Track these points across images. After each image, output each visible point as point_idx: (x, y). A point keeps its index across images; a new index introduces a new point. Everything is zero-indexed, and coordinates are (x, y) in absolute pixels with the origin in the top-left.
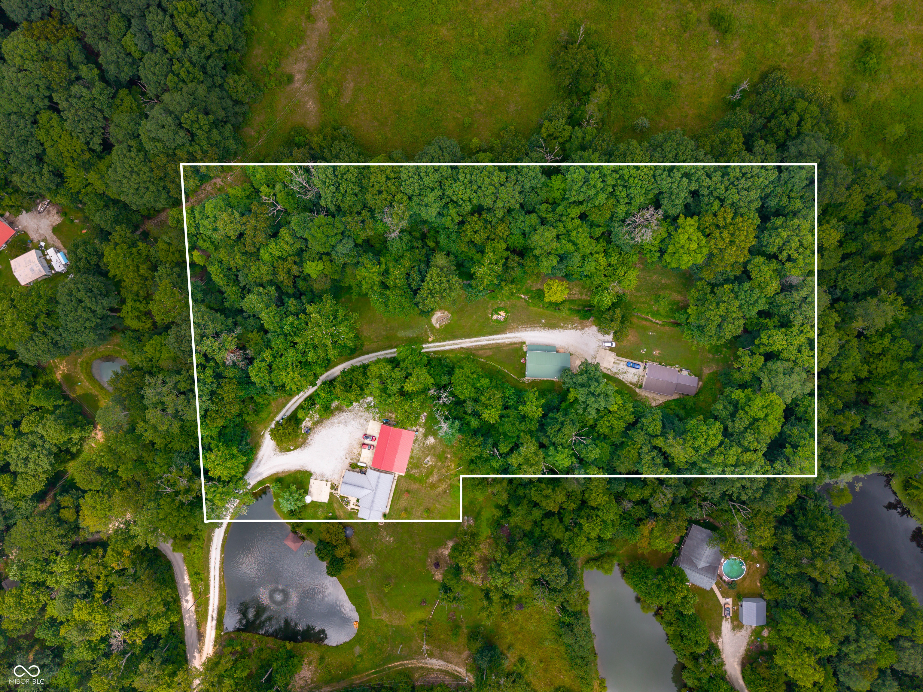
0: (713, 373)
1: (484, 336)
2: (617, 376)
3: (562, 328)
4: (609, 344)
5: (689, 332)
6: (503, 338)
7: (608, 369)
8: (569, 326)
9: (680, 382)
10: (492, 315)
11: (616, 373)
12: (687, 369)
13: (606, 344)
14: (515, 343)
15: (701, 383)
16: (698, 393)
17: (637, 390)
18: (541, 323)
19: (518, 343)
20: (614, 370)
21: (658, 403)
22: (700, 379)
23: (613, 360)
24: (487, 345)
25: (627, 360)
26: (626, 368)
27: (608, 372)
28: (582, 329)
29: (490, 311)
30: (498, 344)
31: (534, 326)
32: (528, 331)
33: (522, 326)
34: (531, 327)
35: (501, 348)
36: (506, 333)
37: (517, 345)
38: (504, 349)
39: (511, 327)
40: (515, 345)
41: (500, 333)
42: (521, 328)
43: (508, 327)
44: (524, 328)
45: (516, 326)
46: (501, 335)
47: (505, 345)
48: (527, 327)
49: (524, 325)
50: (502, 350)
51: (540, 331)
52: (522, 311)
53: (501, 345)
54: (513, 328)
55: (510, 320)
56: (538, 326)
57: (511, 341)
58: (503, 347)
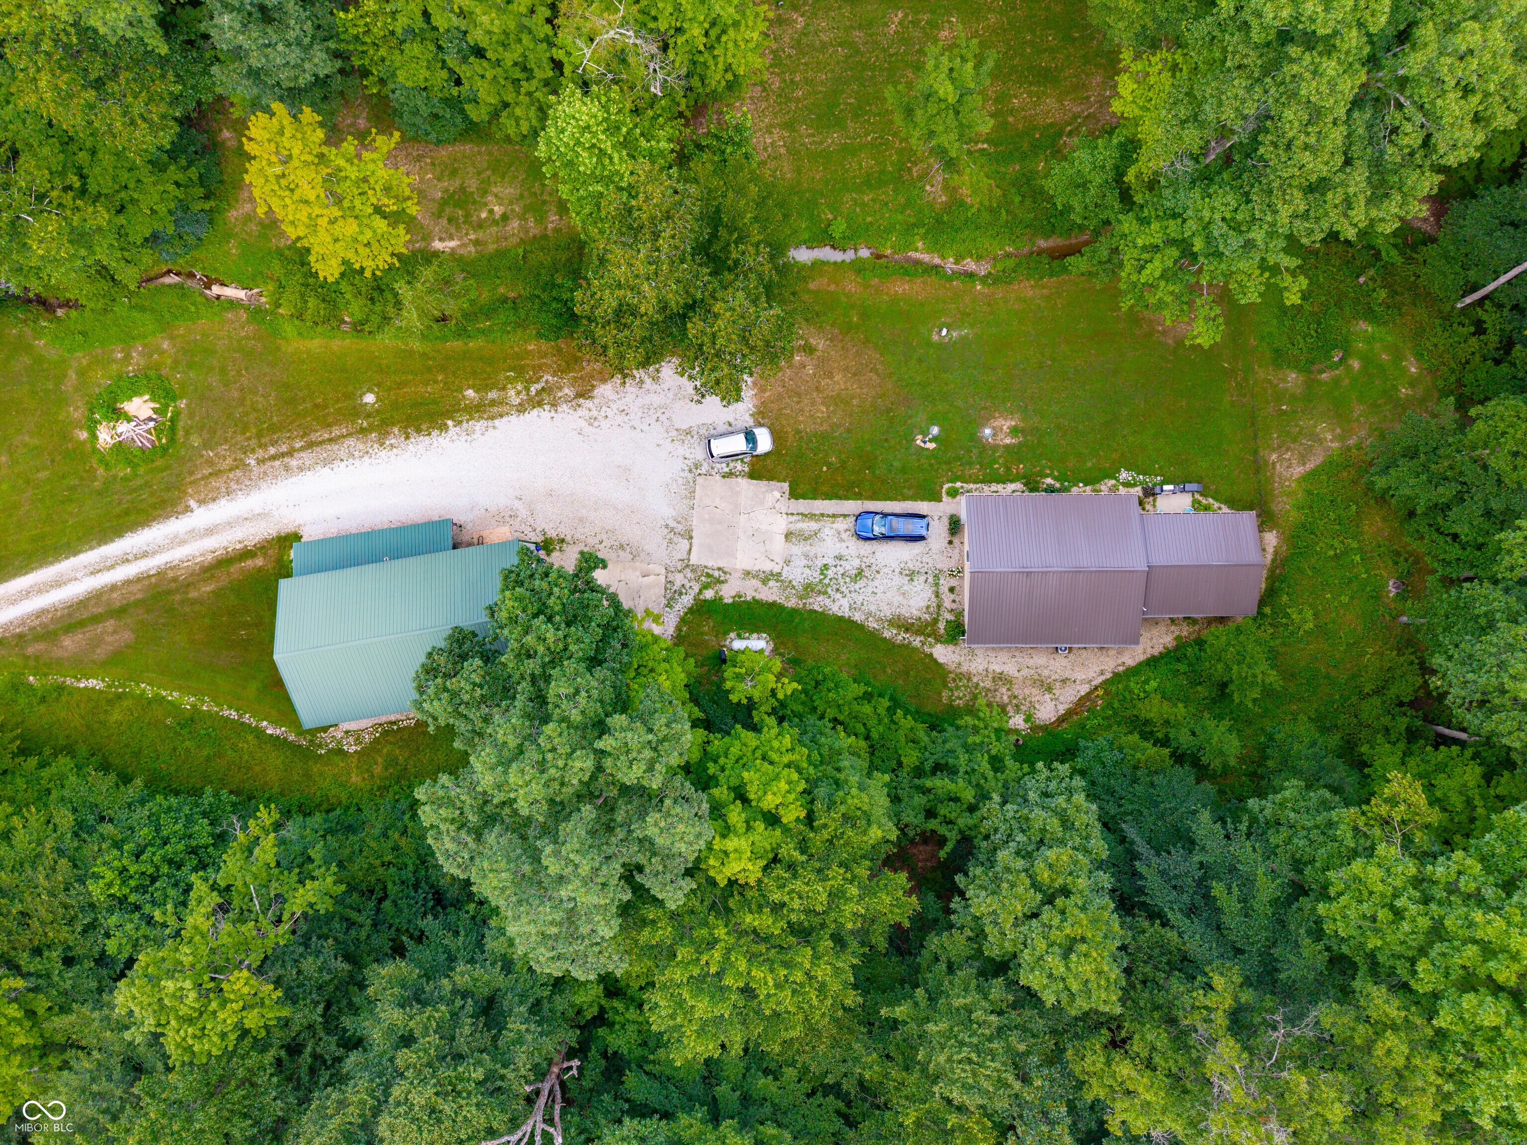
0: (1330, 469)
1: (72, 550)
2: (817, 603)
3: (478, 410)
4: (738, 444)
5: (1154, 233)
6: (177, 541)
7: (766, 578)
8: (513, 396)
9: (1160, 559)
10: (92, 427)
11: (809, 589)
12: (1181, 482)
13: (721, 447)
14: (246, 554)
15: (1271, 539)
16: (1269, 596)
17: (943, 653)
18: (358, 411)
19: (262, 548)
20: (798, 574)
21: (1068, 697)
22: (1266, 520)
23: (781, 524)
24: (96, 597)
25: (853, 506)
26: (855, 549)
27: (770, 594)
28: (584, 394)
29: (77, 413)
30: (153, 580)
31: (327, 436)
32: (301, 469)
33: (260, 453)
34: (310, 445)
35: (178, 597)
36: (188, 509)
37: (259, 562)
38: (193, 594)
39: (207, 471)
40: (249, 563)
41: (156, 513)
42: (261, 462)
43: (191, 473)
44: (273, 458)
45: (229, 461)
46: (161, 526)
47: (192, 575)
48: (290, 453)
49: (274, 443)
50: (182, 602)
51: (366, 458)
52: (247, 369)
53: (175, 579)
54: (217, 474)
55: (187, 433)
56: (350, 435)
57: (225, 544)
58: (188, 585)
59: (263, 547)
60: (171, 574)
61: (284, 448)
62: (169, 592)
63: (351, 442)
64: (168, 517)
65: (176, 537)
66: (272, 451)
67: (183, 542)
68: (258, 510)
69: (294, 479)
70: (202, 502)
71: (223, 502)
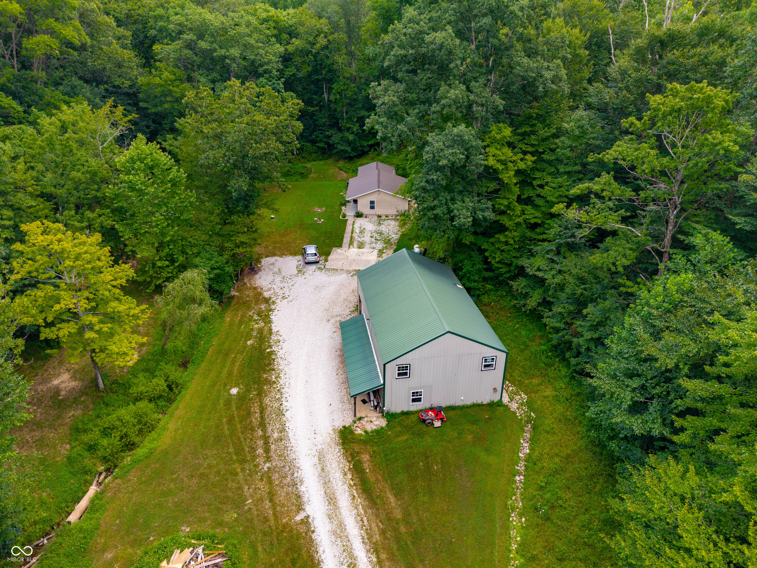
6: (339, 531)
8: (258, 325)
14: (357, 469)
18: (243, 397)
19: (352, 456)
20: (380, 246)
23: (354, 249)
30: (383, 556)
31: (257, 415)
32: (283, 430)
33: (260, 460)
34: (263, 425)
35: (403, 529)
36: (306, 522)
37: (365, 457)
38: (398, 514)
39: (268, 504)
40: (367, 467)
41: (304, 553)
42: (268, 459)
43: (266, 519)
44: (267, 450)
45: (260, 485)
46: (321, 550)
47: (377, 516)
48: (266, 439)
49: (253, 449)
50: (408, 523)
51: (283, 391)
52: (172, 474)
53: (383, 532)
54: (271, 496)
55: (221, 524)
56: (261, 402)
57: (346, 487)
58: (390, 519)
59: (351, 454)
60: (377, 537)
61: (260, 443)
62: (398, 539)
63: (267, 400)
64: (312, 540)
65: (334, 533)
66: (260, 451)
67: (341, 526)
68: (316, 460)
69: (291, 434)
70: (300, 508)
71: (302, 488)
